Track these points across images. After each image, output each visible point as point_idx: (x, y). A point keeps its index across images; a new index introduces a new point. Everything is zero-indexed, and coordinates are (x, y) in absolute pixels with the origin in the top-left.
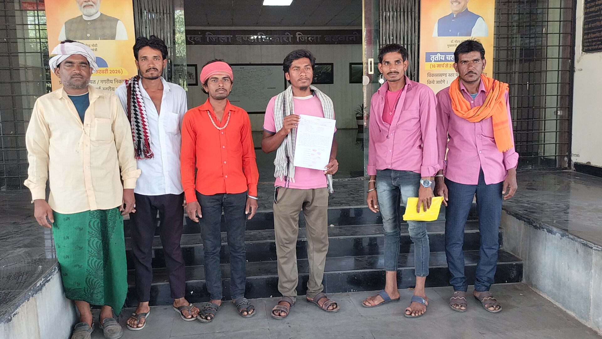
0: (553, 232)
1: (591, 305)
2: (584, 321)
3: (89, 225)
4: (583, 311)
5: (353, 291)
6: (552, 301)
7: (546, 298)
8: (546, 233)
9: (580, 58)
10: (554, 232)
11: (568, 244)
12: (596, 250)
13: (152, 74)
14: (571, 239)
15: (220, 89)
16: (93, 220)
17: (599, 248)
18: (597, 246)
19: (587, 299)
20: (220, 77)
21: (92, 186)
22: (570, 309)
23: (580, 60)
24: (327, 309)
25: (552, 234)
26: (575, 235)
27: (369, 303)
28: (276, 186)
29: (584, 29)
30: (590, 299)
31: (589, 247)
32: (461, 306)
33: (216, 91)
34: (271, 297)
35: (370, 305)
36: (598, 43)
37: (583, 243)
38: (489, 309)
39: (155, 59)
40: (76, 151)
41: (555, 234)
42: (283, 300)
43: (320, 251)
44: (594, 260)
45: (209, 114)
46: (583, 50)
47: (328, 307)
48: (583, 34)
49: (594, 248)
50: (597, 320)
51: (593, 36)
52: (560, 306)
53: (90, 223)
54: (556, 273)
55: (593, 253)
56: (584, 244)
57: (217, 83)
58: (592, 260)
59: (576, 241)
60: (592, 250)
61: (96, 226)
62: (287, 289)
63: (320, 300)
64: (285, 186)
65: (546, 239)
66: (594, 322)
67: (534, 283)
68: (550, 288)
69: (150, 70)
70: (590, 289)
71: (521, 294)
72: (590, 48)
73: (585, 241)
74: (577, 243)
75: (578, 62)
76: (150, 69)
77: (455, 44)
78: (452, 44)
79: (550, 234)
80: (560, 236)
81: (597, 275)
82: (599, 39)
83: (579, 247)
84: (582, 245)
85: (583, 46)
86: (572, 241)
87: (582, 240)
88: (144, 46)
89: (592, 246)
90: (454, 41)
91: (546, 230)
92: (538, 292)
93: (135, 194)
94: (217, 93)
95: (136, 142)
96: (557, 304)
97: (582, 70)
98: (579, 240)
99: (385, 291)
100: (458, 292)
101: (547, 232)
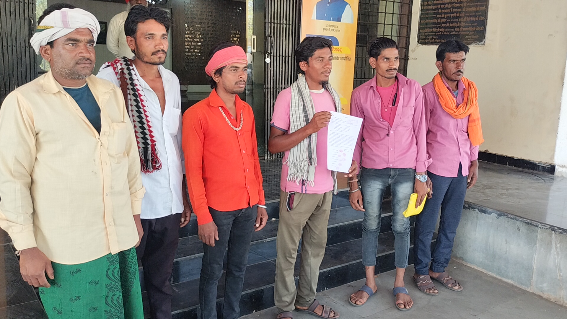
0: (487, 212)
1: (534, 273)
2: (525, 287)
3: (107, 275)
4: (523, 279)
5: (326, 289)
6: (483, 271)
7: (476, 268)
8: (477, 213)
9: (415, 49)
10: (489, 212)
11: (507, 222)
12: (542, 228)
13: (160, 58)
14: (511, 218)
15: (241, 81)
16: (112, 267)
17: (546, 226)
18: (544, 225)
19: (529, 269)
20: (242, 66)
21: (112, 220)
22: (508, 277)
23: (415, 50)
24: (329, 317)
25: (485, 213)
26: (516, 215)
27: (360, 302)
28: (290, 192)
29: (420, 24)
30: (533, 269)
31: (535, 226)
32: (434, 290)
33: (236, 83)
34: (254, 312)
35: (361, 304)
36: (435, 37)
37: (525, 222)
38: (454, 288)
39: (162, 38)
40: (93, 172)
41: (490, 213)
42: (284, 316)
43: (316, 256)
44: (539, 236)
45: (221, 111)
46: (418, 42)
47: (329, 315)
48: (418, 28)
49: (540, 226)
50: (541, 286)
51: (429, 30)
52: (494, 275)
53: (107, 271)
54: (489, 247)
55: (539, 230)
56: (528, 223)
57: (238, 74)
58: (537, 236)
59: (517, 220)
60: (537, 228)
61: (116, 275)
62: (287, 303)
63: (316, 308)
64: (302, 192)
65: (477, 218)
66: (537, 288)
67: (459, 256)
68: (481, 260)
69: (159, 53)
70: (534, 260)
71: (455, 268)
72: (427, 41)
73: (528, 220)
74: (518, 222)
75: (413, 51)
76: (159, 51)
77: (329, 28)
78: (327, 28)
79: (483, 214)
80: (497, 216)
81: (542, 249)
82: (436, 34)
83: (521, 225)
84: (524, 224)
85: (419, 38)
86: (512, 220)
87: (525, 219)
88: (147, 19)
89: (538, 225)
90: (328, 26)
91: (477, 210)
92: (464, 263)
93: (141, 219)
94: (236, 86)
95: (142, 150)
96: (490, 273)
97: (416, 59)
98: (521, 219)
99: (369, 287)
100: (425, 277)
101: (479, 212)
